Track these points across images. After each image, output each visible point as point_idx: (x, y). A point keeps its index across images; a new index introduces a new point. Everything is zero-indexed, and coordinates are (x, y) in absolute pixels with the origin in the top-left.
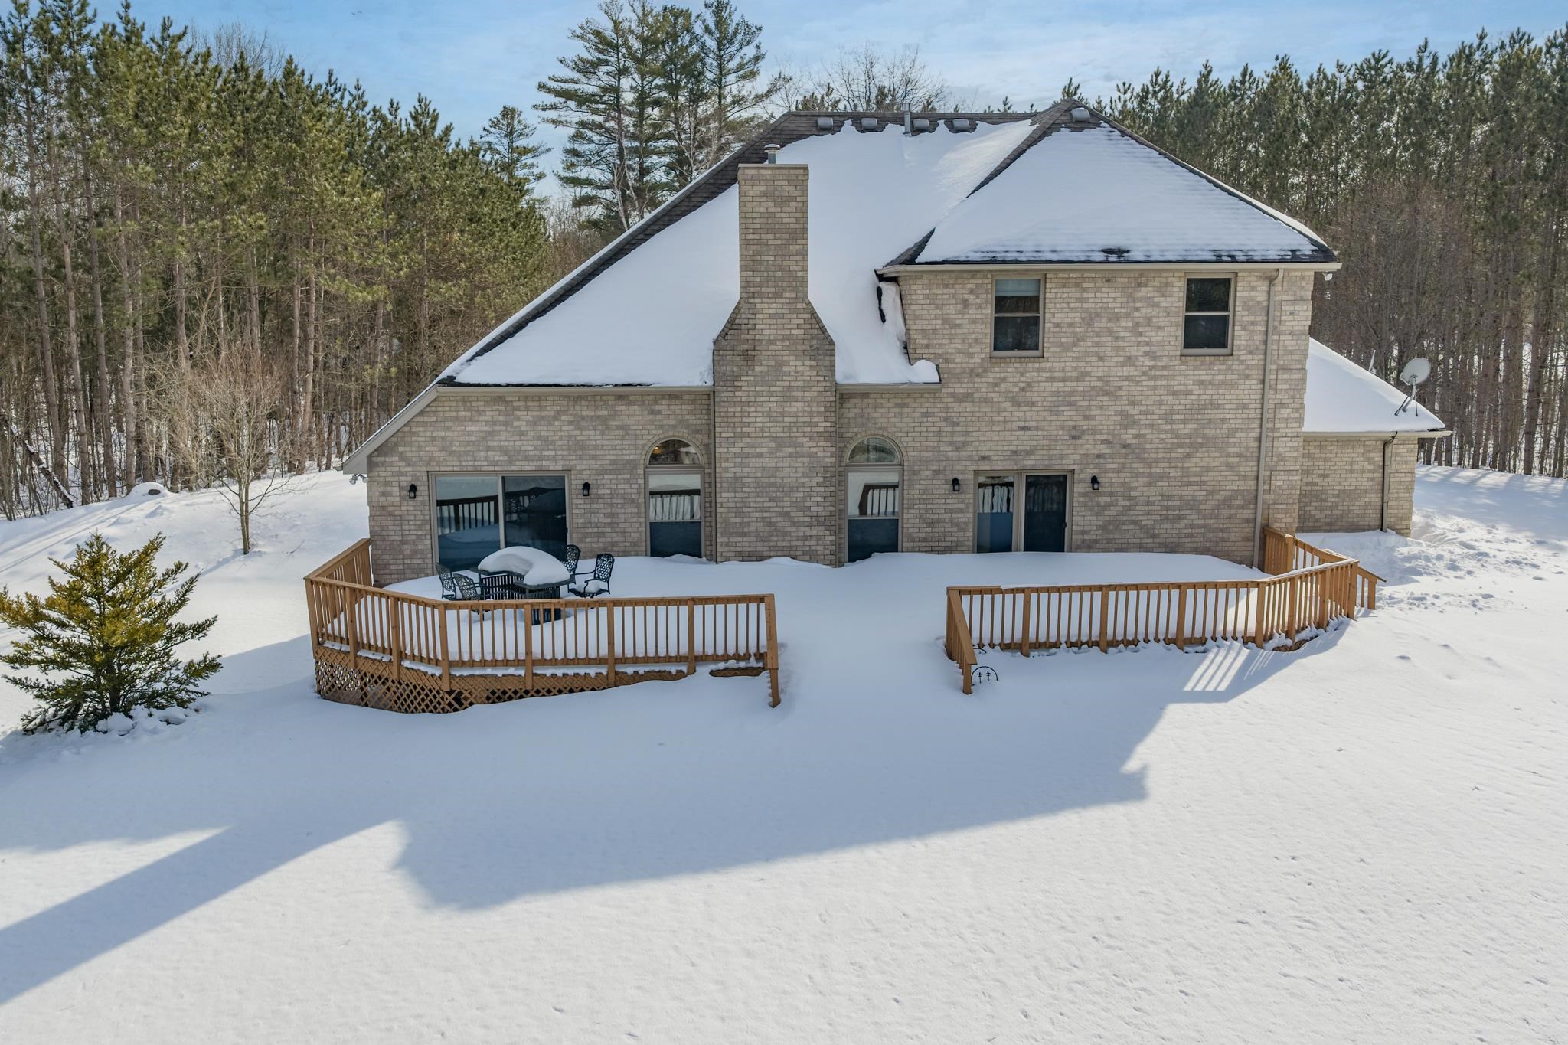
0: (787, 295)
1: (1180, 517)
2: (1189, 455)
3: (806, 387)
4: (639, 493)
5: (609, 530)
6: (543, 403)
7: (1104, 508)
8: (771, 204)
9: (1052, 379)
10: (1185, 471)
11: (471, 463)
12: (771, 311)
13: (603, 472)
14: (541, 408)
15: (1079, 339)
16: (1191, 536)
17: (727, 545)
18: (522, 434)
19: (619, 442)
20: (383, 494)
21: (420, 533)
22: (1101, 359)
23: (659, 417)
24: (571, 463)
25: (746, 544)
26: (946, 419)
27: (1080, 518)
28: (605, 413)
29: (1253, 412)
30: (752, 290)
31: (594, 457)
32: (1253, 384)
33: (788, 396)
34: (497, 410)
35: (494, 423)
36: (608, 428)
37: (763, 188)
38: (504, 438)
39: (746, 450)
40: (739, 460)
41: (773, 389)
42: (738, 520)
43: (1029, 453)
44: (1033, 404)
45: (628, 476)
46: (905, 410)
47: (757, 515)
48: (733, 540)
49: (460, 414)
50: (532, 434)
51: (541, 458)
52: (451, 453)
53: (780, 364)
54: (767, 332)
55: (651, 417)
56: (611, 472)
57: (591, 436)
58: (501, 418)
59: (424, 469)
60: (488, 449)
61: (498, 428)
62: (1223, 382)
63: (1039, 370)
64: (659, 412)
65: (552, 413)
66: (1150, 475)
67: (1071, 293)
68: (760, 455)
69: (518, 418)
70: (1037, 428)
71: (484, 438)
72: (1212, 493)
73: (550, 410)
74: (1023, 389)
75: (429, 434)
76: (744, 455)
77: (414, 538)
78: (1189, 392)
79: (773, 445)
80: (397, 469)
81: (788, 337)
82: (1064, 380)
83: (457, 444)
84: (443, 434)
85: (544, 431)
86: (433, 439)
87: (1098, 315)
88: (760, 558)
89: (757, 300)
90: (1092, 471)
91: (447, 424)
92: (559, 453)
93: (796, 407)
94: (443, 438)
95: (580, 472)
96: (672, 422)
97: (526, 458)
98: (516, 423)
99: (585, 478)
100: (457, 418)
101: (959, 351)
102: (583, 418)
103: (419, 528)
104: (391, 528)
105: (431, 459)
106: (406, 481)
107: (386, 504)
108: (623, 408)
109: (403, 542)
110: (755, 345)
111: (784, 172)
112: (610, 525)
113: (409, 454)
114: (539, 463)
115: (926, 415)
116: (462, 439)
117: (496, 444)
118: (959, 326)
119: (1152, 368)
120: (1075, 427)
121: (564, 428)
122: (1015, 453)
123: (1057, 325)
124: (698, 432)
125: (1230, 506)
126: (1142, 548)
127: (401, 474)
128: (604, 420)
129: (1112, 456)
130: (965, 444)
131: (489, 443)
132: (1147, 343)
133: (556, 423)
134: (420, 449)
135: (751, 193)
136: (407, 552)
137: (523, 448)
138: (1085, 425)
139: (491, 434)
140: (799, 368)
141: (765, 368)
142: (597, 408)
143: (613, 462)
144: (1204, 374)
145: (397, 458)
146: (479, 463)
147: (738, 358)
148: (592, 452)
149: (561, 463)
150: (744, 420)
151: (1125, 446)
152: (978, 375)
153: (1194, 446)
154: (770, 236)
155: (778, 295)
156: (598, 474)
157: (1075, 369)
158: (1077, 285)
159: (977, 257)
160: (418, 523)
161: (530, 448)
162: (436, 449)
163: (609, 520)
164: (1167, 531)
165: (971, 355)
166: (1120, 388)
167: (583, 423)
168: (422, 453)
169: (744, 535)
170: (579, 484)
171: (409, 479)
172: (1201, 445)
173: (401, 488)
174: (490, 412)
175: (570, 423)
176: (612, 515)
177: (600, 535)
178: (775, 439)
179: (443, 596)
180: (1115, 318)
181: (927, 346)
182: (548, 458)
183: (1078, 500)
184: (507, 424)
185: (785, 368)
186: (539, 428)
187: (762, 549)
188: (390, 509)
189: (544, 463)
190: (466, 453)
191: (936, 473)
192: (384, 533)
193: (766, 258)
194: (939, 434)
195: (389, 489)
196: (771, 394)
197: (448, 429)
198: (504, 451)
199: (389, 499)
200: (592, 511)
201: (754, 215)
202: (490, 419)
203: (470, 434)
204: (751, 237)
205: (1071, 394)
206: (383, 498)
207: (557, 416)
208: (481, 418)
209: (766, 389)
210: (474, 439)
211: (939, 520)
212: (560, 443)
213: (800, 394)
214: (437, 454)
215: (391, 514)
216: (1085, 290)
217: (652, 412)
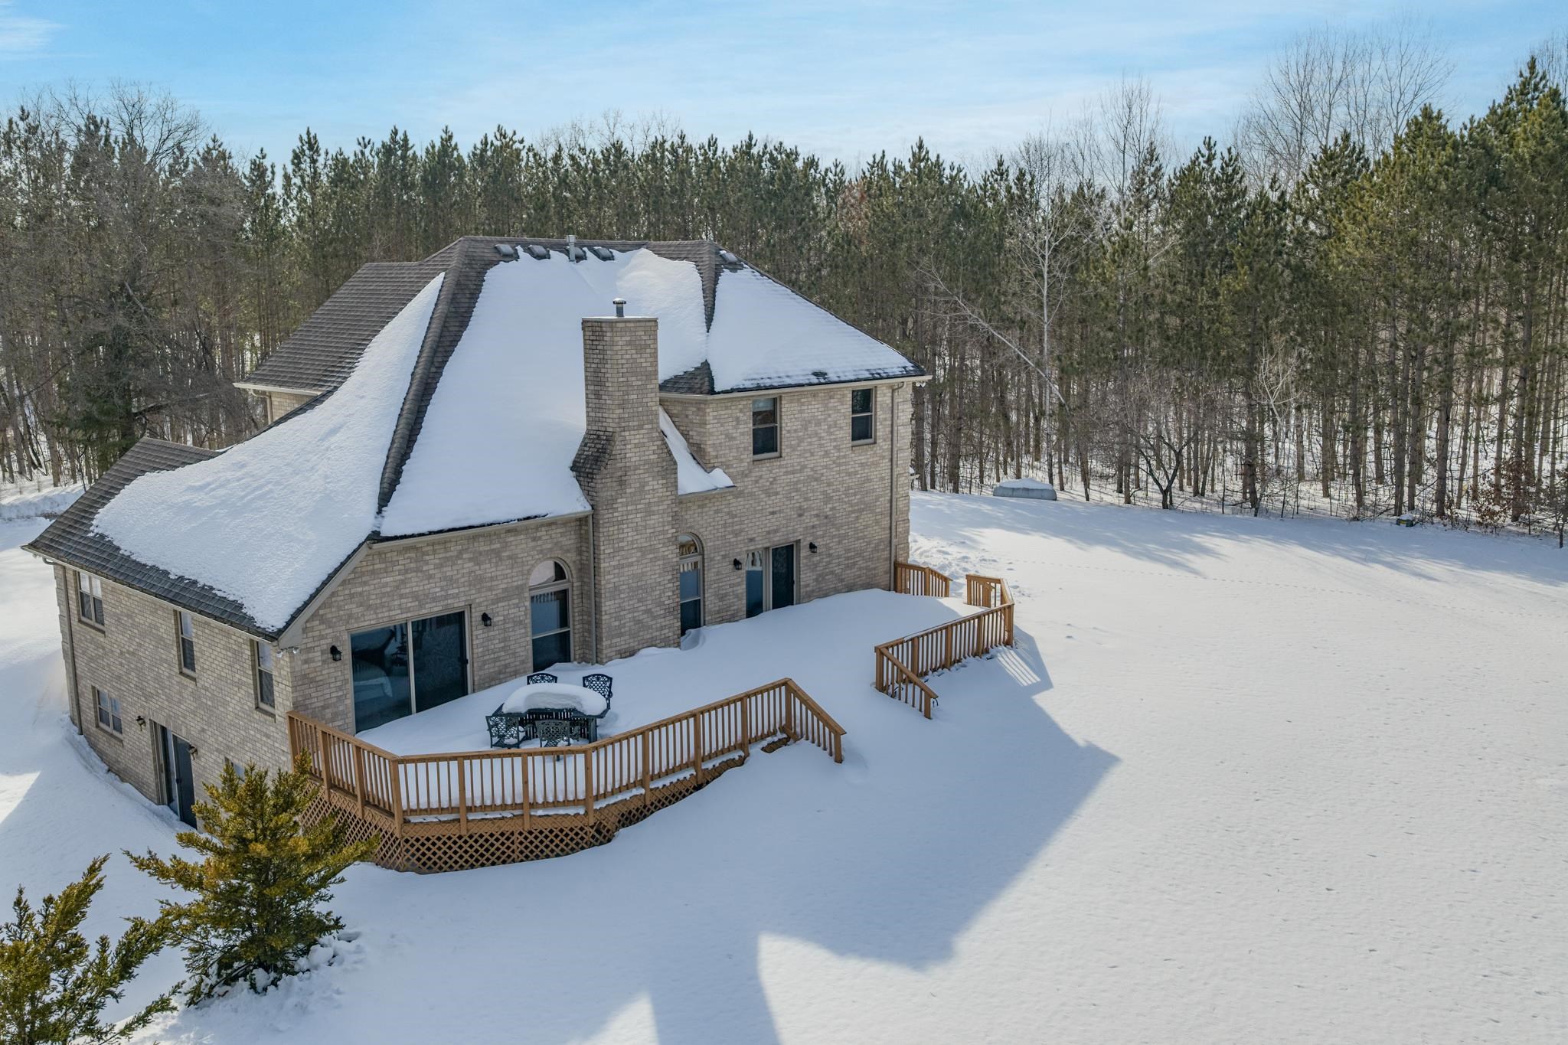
0: (646, 426)
1: (854, 564)
2: (857, 518)
3: (661, 501)
4: (526, 615)
5: (503, 654)
6: (448, 545)
7: (816, 565)
8: (634, 351)
9: (786, 473)
10: (856, 530)
11: (386, 614)
12: (636, 441)
13: (497, 601)
14: (446, 550)
15: (801, 440)
16: (860, 576)
17: (610, 646)
18: (431, 577)
19: (509, 571)
20: (306, 662)
21: (340, 693)
22: (812, 454)
23: (540, 542)
24: (472, 597)
25: (622, 643)
26: (729, 513)
27: (805, 576)
28: (498, 546)
29: (887, 482)
30: (623, 424)
31: (490, 589)
32: (886, 463)
33: (648, 512)
34: (408, 558)
35: (406, 571)
36: (501, 560)
37: (628, 338)
38: (416, 585)
39: (622, 562)
40: (616, 571)
41: (639, 507)
42: (617, 623)
43: (776, 531)
44: (777, 494)
45: (517, 601)
46: (706, 510)
47: (630, 616)
48: (614, 641)
49: (376, 567)
50: (439, 575)
51: (446, 597)
52: (369, 607)
53: (643, 484)
54: (633, 459)
55: (533, 544)
56: (503, 599)
57: (488, 569)
58: (412, 565)
59: (344, 628)
60: (401, 597)
61: (409, 576)
62: (873, 463)
63: (780, 467)
64: (540, 538)
65: (455, 553)
66: (839, 536)
67: (795, 406)
68: (631, 564)
69: (427, 563)
70: (780, 512)
71: (398, 587)
72: (869, 543)
73: (454, 549)
74: (771, 483)
75: (347, 592)
76: (620, 566)
77: (334, 700)
78: (856, 473)
79: (639, 554)
80: (317, 633)
81: (647, 462)
82: (793, 473)
83: (373, 597)
84: (359, 589)
85: (448, 571)
86: (352, 596)
87: (810, 422)
88: (632, 653)
89: (627, 433)
90: (810, 539)
91: (364, 579)
92: (462, 589)
93: (654, 520)
94: (361, 594)
95: (479, 604)
96: (549, 546)
97: (435, 600)
98: (425, 568)
99: (483, 609)
100: (373, 572)
101: (735, 458)
102: (480, 553)
103: (340, 688)
104: (313, 695)
105: (350, 616)
106: (326, 644)
107: (307, 671)
108: (512, 539)
109: (324, 707)
110: (626, 471)
111: (643, 324)
112: (503, 649)
113: (329, 616)
114: (445, 602)
115: (717, 512)
116: (378, 591)
117: (408, 591)
118: (734, 439)
119: (838, 457)
120: (800, 507)
121: (466, 566)
122: (769, 533)
123: (789, 432)
124: (568, 551)
125: (878, 551)
126: (837, 591)
127: (322, 637)
128: (497, 553)
129: (819, 525)
130: (741, 531)
131: (403, 591)
132: (835, 440)
133: (459, 562)
134: (339, 608)
135: (620, 343)
136: (329, 716)
137: (432, 591)
138: (805, 505)
139: (403, 582)
140: (655, 484)
141: (633, 490)
142: (491, 543)
143: (505, 590)
144: (863, 459)
145: (317, 622)
146: (393, 613)
147: (615, 484)
148: (489, 584)
149: (464, 599)
150: (621, 536)
151: (826, 517)
152: (746, 476)
153: (861, 511)
154: (634, 379)
155: (640, 427)
156: (493, 604)
157: (799, 463)
158: (799, 400)
159: (748, 384)
160: (339, 684)
161: (438, 590)
162: (354, 606)
163: (502, 645)
164: (849, 575)
165: (742, 461)
166: (822, 474)
167: (482, 558)
168: (341, 613)
169: (621, 635)
170: (477, 616)
171: (330, 641)
172: (863, 510)
173: (323, 652)
174: (403, 561)
175: (470, 560)
176: (505, 640)
177: (495, 660)
178: (640, 549)
179: (492, 746)
180: (818, 424)
181: (717, 457)
182: (454, 596)
183: (803, 561)
184: (418, 570)
185: (647, 488)
186: (445, 569)
187: (634, 644)
188: (312, 676)
189: (449, 601)
190: (382, 605)
191: (724, 557)
192: (307, 702)
193: (632, 397)
194: (725, 526)
195: (311, 655)
196: (637, 511)
197: (365, 583)
198: (415, 597)
199: (312, 665)
200: (489, 639)
201: (624, 361)
202: (402, 567)
203: (386, 585)
204: (621, 380)
205: (798, 482)
206: (306, 666)
207: (459, 556)
208: (395, 568)
209: (634, 507)
210: (388, 589)
211: (726, 595)
212: (463, 580)
213: (656, 508)
214: (355, 611)
215: (313, 681)
216: (803, 404)
217: (534, 539)
